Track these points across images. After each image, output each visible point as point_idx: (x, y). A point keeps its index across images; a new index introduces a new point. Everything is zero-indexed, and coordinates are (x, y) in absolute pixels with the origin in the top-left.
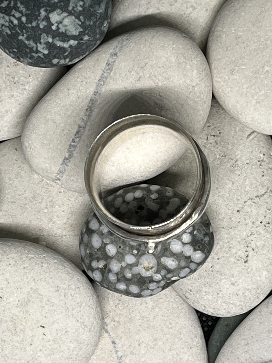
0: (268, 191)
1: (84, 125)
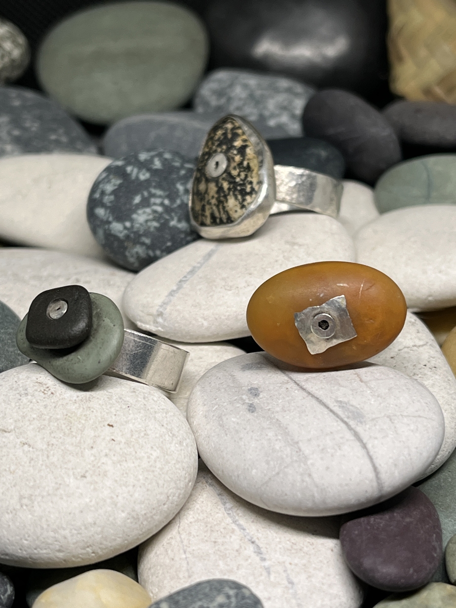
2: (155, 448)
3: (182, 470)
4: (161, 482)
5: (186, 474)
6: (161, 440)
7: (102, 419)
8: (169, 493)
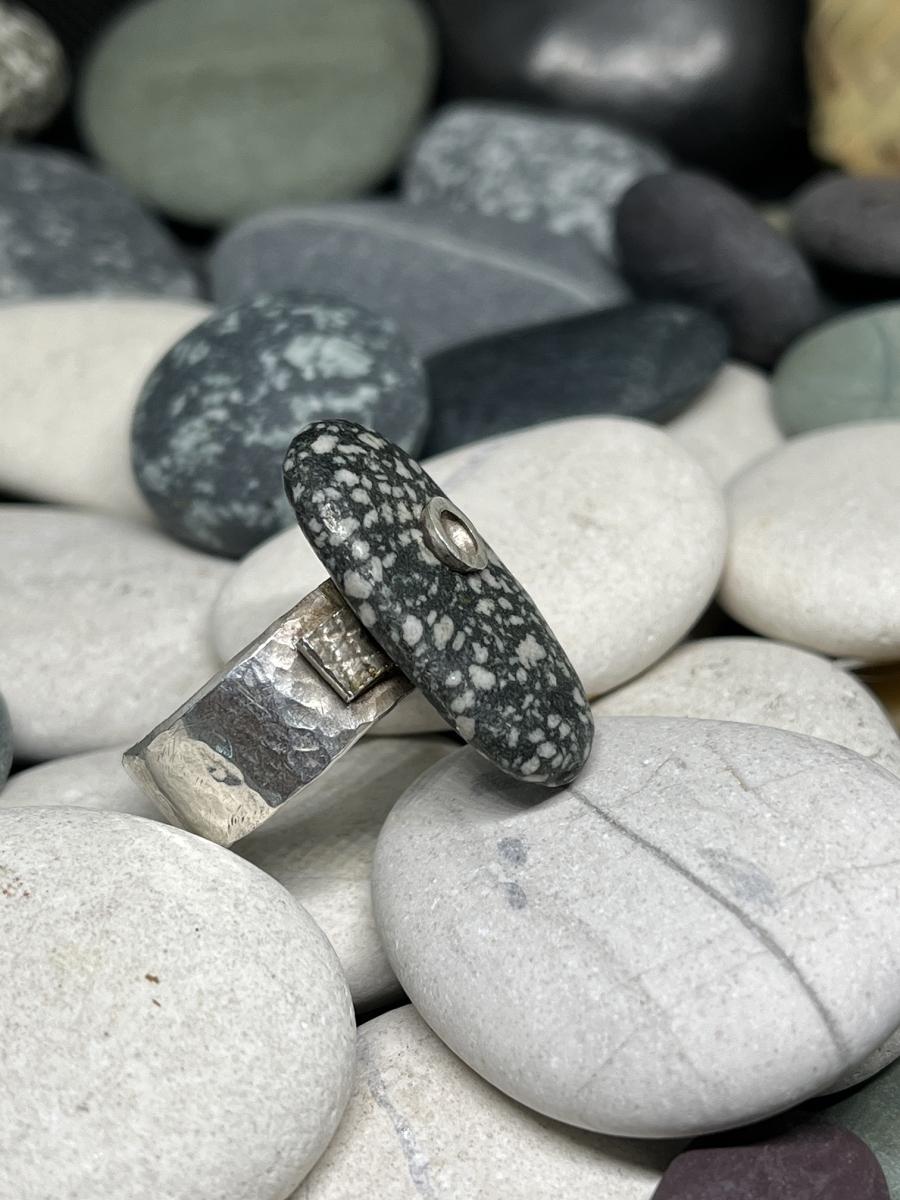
2: (251, 1033)
3: (313, 1086)
4: (261, 1120)
5: (322, 1094)
6: (268, 1013)
7: (133, 960)
8: (282, 1144)
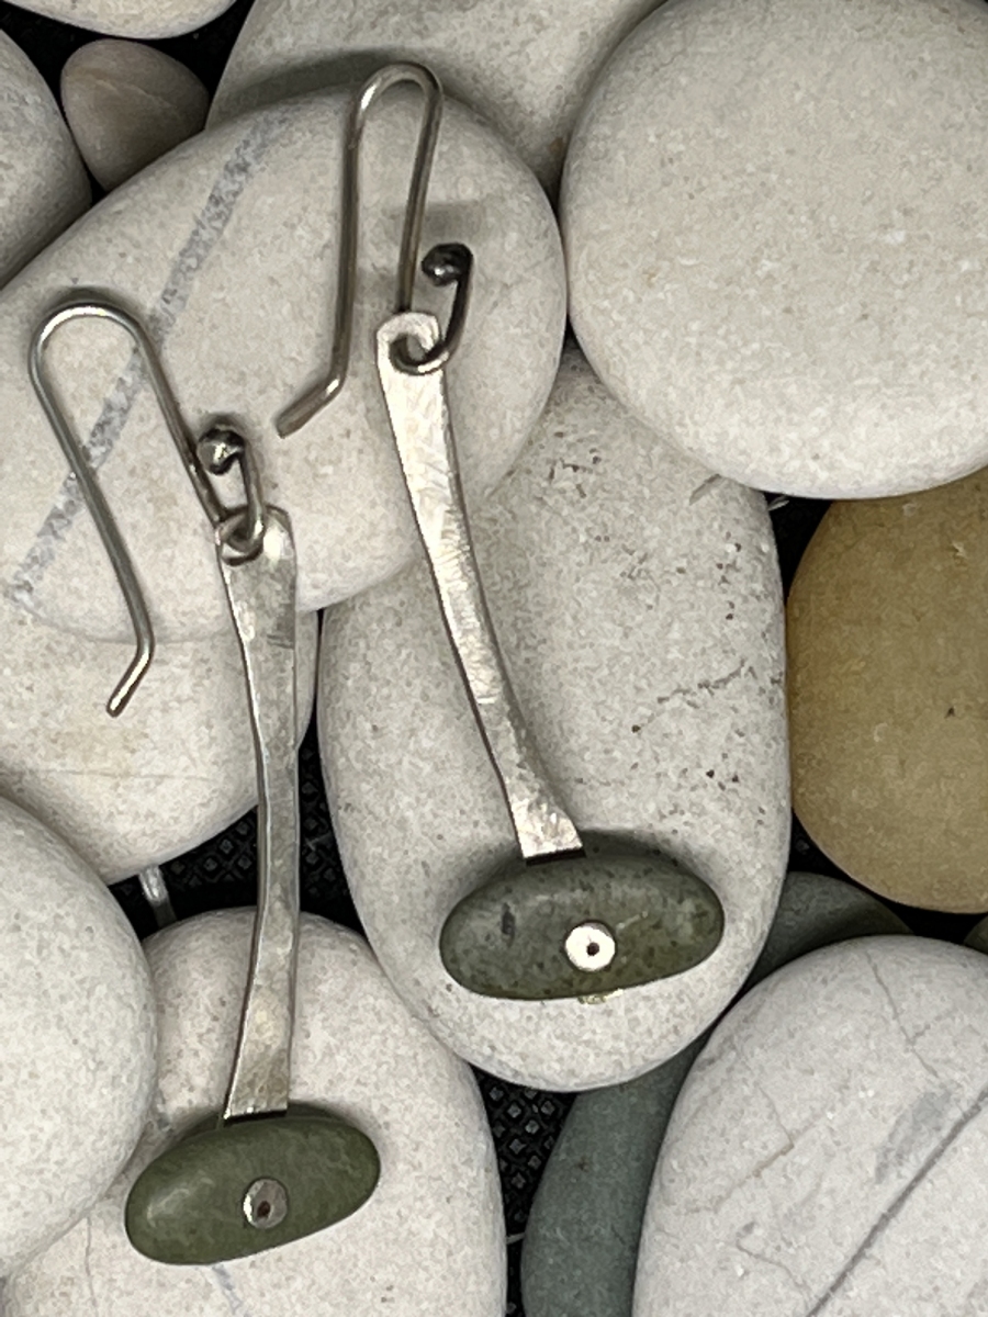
0: (743, 671)
1: (124, 401)
